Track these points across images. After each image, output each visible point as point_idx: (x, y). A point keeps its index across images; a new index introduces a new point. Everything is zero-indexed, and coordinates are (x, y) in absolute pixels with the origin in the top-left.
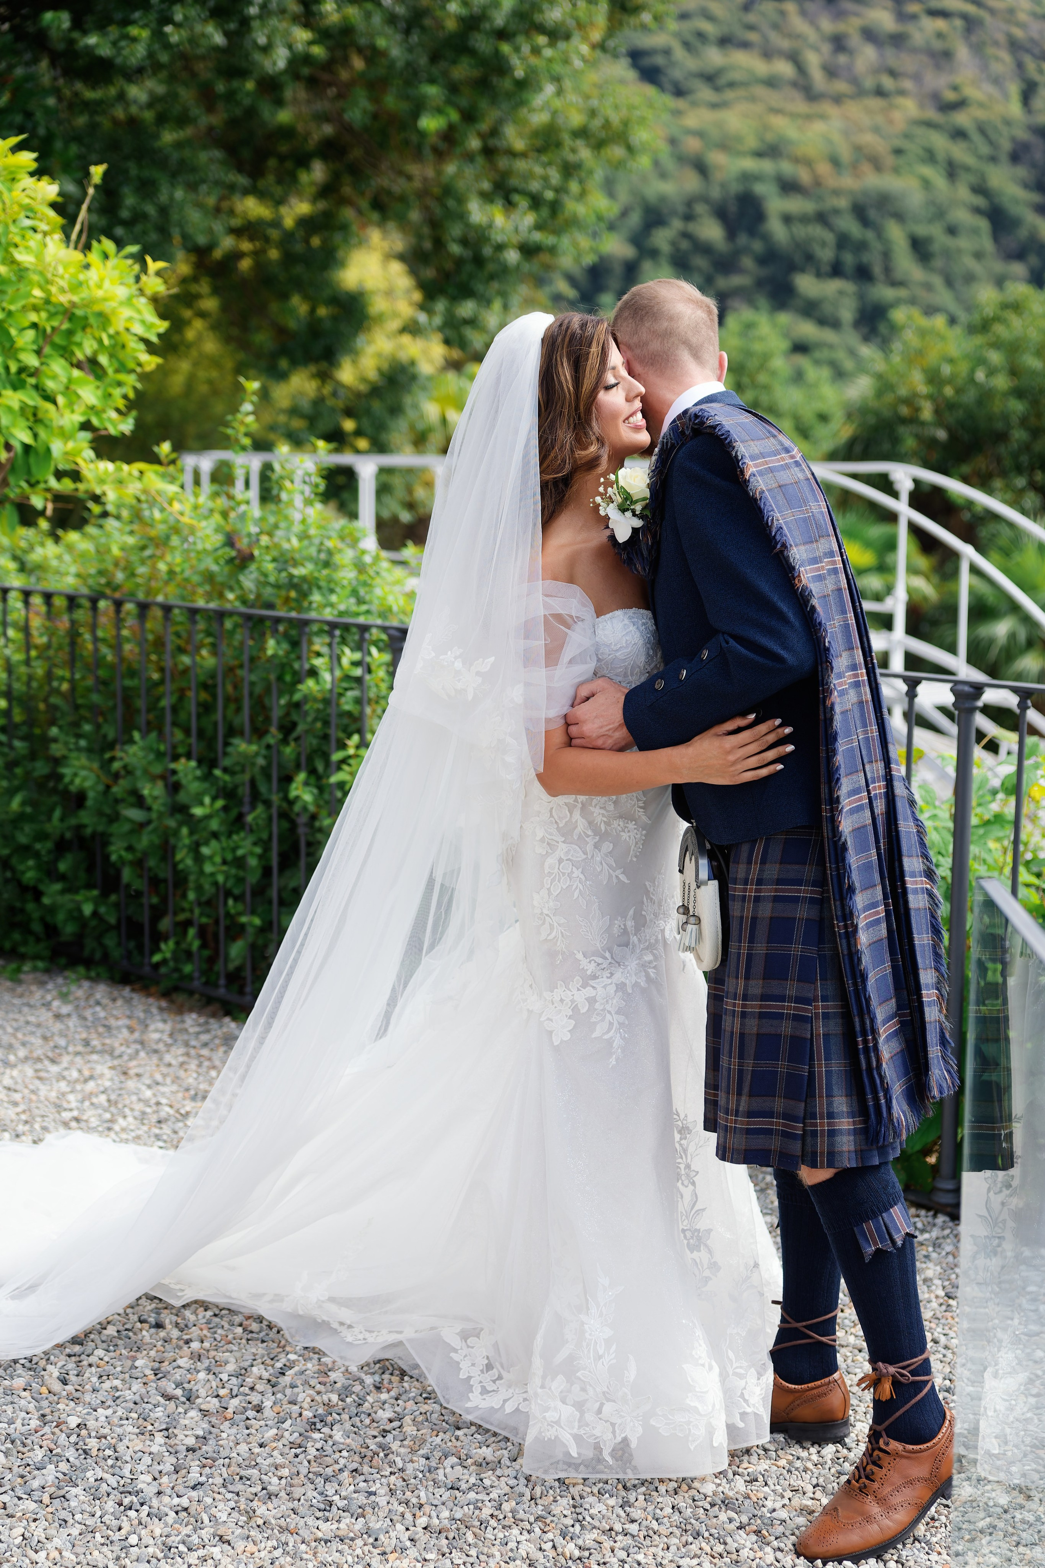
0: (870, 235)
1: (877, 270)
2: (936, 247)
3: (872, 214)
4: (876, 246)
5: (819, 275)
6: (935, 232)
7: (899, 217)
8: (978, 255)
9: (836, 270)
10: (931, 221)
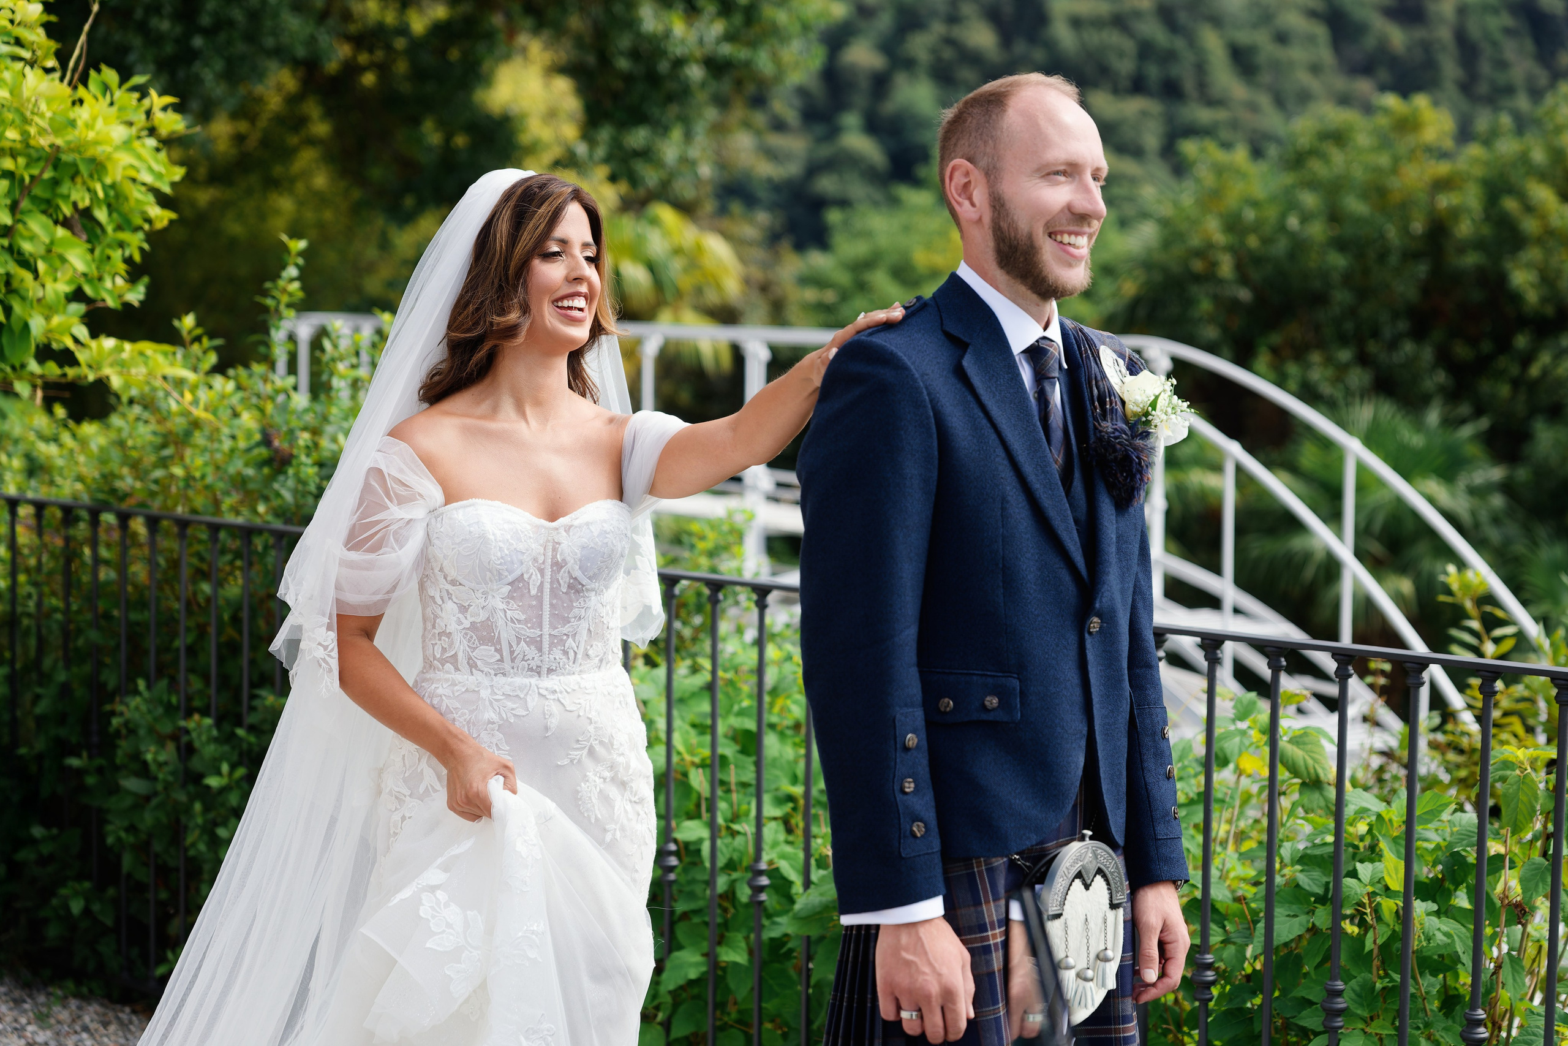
0: (1179, 44)
1: (1189, 85)
2: (1261, 59)
3: (1182, 17)
4: (1188, 57)
5: (1116, 91)
6: (1261, 39)
7: (1217, 21)
8: (1315, 69)
9: (1138, 86)
10: (1255, 26)
